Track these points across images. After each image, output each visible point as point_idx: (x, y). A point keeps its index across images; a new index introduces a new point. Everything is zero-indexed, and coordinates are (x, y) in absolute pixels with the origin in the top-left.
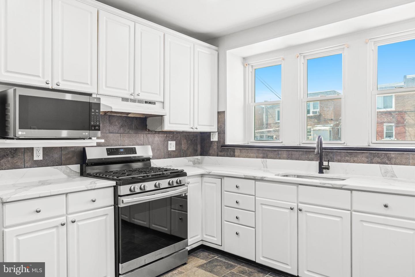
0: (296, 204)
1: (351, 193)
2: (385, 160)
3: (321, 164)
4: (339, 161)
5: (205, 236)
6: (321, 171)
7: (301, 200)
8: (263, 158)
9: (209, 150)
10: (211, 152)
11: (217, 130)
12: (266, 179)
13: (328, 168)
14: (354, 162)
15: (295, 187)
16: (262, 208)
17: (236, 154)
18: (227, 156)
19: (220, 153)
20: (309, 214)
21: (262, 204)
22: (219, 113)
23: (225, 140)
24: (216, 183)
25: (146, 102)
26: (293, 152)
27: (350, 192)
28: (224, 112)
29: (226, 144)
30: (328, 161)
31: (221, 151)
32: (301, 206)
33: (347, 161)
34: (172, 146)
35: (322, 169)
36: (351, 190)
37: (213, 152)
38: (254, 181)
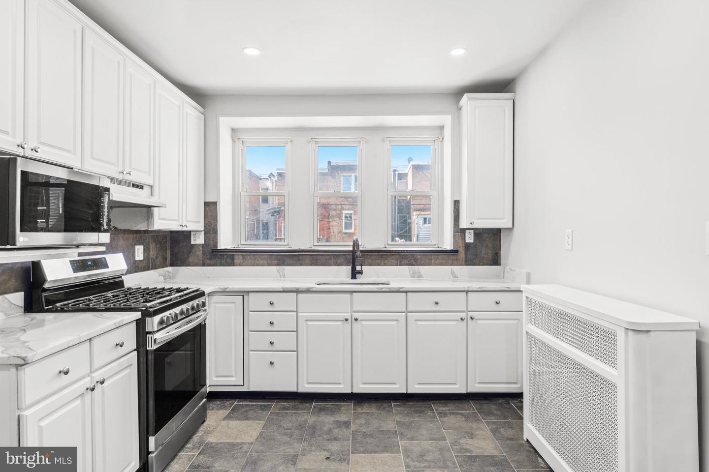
0: (350, 314)
1: (407, 295)
2: (412, 261)
3: (354, 269)
4: (370, 265)
5: (215, 379)
6: (354, 276)
7: (355, 309)
8: (278, 265)
9: (188, 257)
10: (191, 259)
11: (202, 229)
12: (313, 290)
13: (361, 272)
14: (385, 265)
15: (348, 296)
16: (307, 324)
17: (236, 261)
18: (222, 265)
19: (208, 262)
20: (364, 323)
21: (307, 320)
22: (206, 204)
23: (217, 243)
24: (234, 303)
25: (134, 185)
26: (318, 257)
27: (405, 294)
28: (215, 203)
29: (218, 248)
30: (361, 266)
31: (210, 259)
32: (355, 315)
33: (378, 265)
34: (139, 253)
35: (354, 274)
36: (406, 292)
37: (196, 261)
38: (295, 294)
